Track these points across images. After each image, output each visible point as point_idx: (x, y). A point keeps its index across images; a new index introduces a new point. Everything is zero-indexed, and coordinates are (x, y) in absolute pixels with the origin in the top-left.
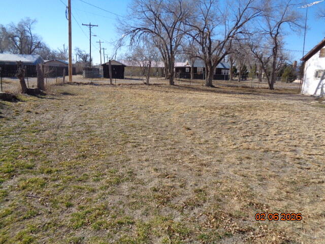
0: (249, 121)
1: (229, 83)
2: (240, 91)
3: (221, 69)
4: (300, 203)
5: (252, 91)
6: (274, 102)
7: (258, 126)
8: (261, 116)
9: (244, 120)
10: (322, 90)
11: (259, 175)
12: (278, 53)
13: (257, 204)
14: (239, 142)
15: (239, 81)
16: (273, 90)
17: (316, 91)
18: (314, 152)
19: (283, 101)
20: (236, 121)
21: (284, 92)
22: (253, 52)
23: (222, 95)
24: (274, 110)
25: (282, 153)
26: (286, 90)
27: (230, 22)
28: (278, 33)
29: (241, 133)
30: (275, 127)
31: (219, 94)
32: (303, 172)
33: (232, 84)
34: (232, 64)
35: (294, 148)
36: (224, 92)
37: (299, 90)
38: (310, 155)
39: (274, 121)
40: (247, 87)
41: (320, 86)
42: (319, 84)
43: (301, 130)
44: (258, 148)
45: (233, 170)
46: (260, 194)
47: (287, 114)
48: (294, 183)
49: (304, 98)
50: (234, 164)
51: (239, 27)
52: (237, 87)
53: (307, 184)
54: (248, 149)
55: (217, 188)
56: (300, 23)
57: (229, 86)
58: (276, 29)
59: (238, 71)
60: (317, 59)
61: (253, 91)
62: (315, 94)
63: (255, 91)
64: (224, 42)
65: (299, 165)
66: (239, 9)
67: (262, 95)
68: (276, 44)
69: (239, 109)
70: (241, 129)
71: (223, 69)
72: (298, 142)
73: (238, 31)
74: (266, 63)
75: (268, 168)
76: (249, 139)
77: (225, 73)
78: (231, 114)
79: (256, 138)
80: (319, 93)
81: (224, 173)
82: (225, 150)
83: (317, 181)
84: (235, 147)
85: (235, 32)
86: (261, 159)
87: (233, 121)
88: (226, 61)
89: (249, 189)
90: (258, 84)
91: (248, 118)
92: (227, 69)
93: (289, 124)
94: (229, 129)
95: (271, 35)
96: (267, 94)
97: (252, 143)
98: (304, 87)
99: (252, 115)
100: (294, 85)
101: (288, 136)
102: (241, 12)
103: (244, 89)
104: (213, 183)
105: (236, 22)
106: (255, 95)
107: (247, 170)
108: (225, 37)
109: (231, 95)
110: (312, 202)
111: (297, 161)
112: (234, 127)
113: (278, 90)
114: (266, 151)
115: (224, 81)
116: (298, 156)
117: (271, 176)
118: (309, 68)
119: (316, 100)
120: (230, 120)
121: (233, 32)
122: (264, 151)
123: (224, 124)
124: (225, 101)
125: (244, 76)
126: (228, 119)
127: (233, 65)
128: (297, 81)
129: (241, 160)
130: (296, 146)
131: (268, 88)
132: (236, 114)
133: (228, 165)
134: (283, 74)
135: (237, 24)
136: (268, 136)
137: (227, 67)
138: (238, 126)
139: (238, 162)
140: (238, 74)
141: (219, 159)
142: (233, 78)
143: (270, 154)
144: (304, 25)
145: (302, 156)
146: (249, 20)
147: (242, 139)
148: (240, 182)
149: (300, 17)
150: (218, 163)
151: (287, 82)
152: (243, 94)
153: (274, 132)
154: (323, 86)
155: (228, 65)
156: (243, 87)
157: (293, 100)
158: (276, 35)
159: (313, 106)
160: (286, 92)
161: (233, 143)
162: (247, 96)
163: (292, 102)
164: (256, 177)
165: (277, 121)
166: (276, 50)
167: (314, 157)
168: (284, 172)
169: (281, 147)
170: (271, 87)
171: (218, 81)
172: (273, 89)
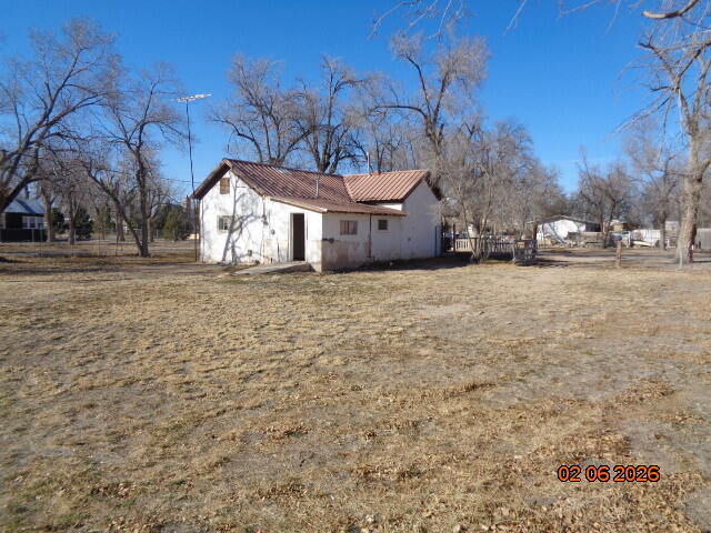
0: (94, 329)
1: (46, 247)
2: (75, 266)
3: (21, 215)
4: (185, 458)
5: (103, 263)
6: (149, 282)
7: (112, 336)
8: (120, 315)
9: (81, 331)
10: (233, 251)
11: (114, 433)
12: (148, 182)
13: (106, 488)
14: (69, 378)
15: (72, 243)
16: (147, 259)
17: (225, 255)
18: (215, 364)
19: (167, 279)
20: (62, 334)
21: (169, 260)
22: (94, 178)
23: (28, 278)
24: (148, 299)
25: (159, 380)
26: (174, 255)
27: (27, 109)
28: (141, 144)
29: (75, 359)
30: (147, 332)
31: (19, 278)
32: (193, 403)
33: (53, 249)
34: (49, 203)
35: (181, 366)
36: (33, 272)
37: (196, 254)
38: (207, 372)
39: (147, 322)
40: (90, 256)
41: (230, 245)
42: (228, 242)
43: (195, 331)
44: (113, 381)
45: (55, 438)
46: (112, 468)
47: (171, 303)
48: (177, 427)
49: (205, 269)
50: (56, 426)
51: (52, 124)
52: (66, 256)
53: (198, 422)
54: (92, 388)
55: (15, 488)
56: (180, 128)
57: (46, 256)
58: (137, 134)
59: (67, 219)
60: (217, 197)
61: (105, 263)
62: (224, 259)
63: (110, 264)
64: (19, 154)
65: (188, 395)
66: (47, 85)
67: (123, 270)
68: (141, 164)
69: (71, 307)
70: (73, 351)
71: (25, 214)
72: (188, 353)
73: (53, 130)
74: (128, 202)
75: (131, 415)
76: (93, 368)
77: (33, 225)
78: (52, 321)
79: (109, 363)
80: (229, 258)
81: (33, 453)
82: (34, 402)
83: (213, 413)
84: (59, 391)
85: (43, 133)
86: (117, 402)
87: (56, 335)
88: (32, 196)
89: (90, 466)
90: (115, 247)
91: (91, 323)
92: (37, 215)
93: (176, 322)
94: (46, 354)
95: (129, 145)
96: (136, 267)
97: (100, 375)
98: (204, 247)
99: (101, 316)
100: (189, 245)
101: (171, 346)
102: (53, 92)
103: (83, 259)
104: (6, 479)
105: (43, 112)
106: (107, 271)
107: (88, 430)
108: (21, 142)
109: (51, 277)
110: (204, 450)
111: (185, 387)
112: (59, 347)
113: (158, 256)
114: (129, 384)
115: (33, 243)
116: (187, 379)
117: (135, 428)
118: (207, 212)
119: (226, 270)
120: (46, 335)
121: (39, 132)
122: (126, 385)
123: (32, 346)
124: (34, 293)
125: (83, 229)
126: (44, 332)
127: (53, 205)
128: (192, 237)
129: (74, 413)
130: (184, 361)
131: (137, 255)
132: (63, 319)
133: (41, 434)
134: (167, 224)
135: (46, 116)
136: (133, 352)
137: (37, 210)
138: (67, 346)
139: (68, 420)
140: (66, 227)
141: (19, 425)
142: (57, 236)
143: (138, 387)
144: (186, 132)
145: (194, 377)
146: (73, 110)
147: (75, 372)
148: (70, 459)
149: (178, 119)
150: (18, 434)
151: (177, 240)
152: (82, 271)
153: (147, 344)
154: (233, 243)
155: (38, 205)
156: (80, 256)
157: (186, 274)
158: (138, 148)
159: (218, 283)
160: (174, 260)
161: (56, 383)
162: (91, 276)
163: (183, 280)
164: (107, 439)
165: (153, 320)
166: (143, 177)
167: (213, 373)
168: (161, 413)
169: (157, 369)
170: (144, 252)
171: (16, 245)
172: (149, 255)
